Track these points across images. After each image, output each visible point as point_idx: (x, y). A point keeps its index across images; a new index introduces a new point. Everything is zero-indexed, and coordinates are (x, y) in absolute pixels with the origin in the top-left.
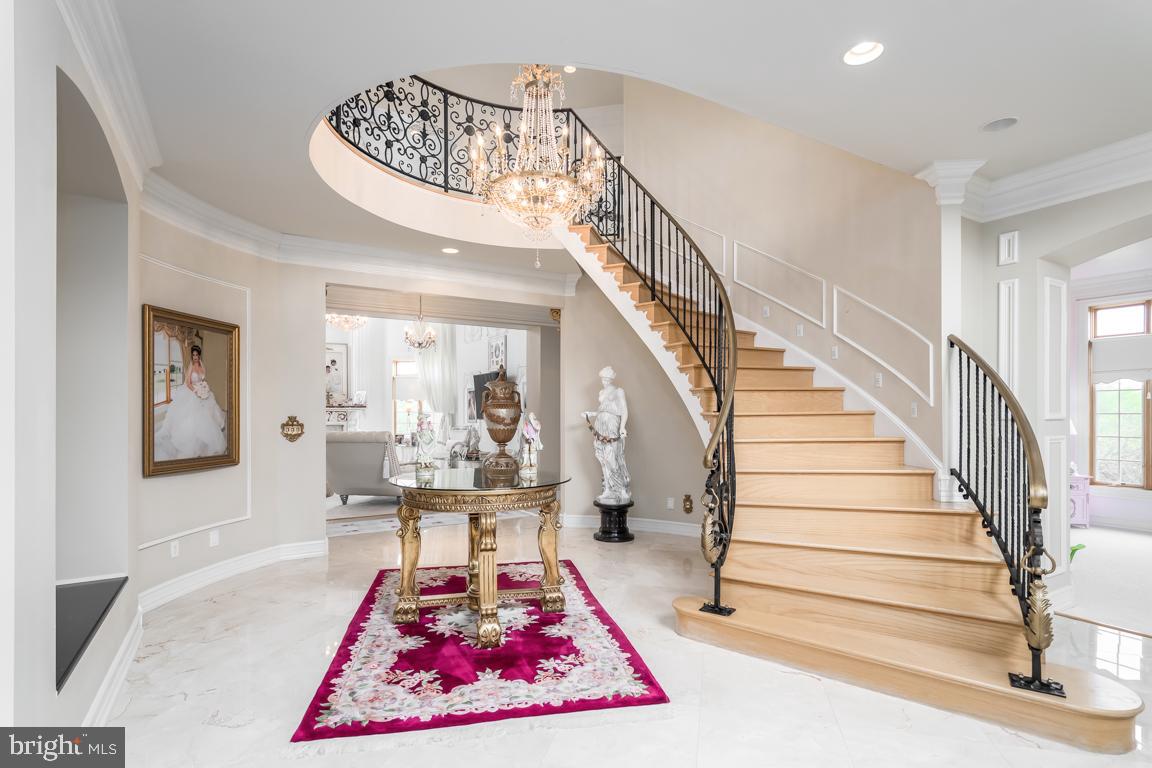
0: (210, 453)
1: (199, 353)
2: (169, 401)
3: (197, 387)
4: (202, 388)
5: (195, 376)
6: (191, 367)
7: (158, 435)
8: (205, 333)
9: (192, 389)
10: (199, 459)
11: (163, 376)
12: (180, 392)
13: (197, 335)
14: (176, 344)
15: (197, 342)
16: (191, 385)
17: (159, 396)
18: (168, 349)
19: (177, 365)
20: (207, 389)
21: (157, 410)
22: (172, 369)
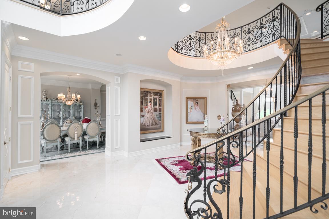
0: (200, 121)
1: (197, 103)
2: (191, 112)
3: (197, 109)
4: (198, 110)
5: (196, 107)
6: (195, 106)
7: (188, 118)
8: (199, 100)
9: (196, 110)
10: (197, 122)
11: (190, 108)
12: (193, 110)
13: (197, 100)
14: (192, 103)
15: (197, 101)
16: (195, 109)
17: (189, 111)
18: (191, 103)
19: (192, 106)
20: (199, 109)
21: (189, 114)
22: (192, 107)
